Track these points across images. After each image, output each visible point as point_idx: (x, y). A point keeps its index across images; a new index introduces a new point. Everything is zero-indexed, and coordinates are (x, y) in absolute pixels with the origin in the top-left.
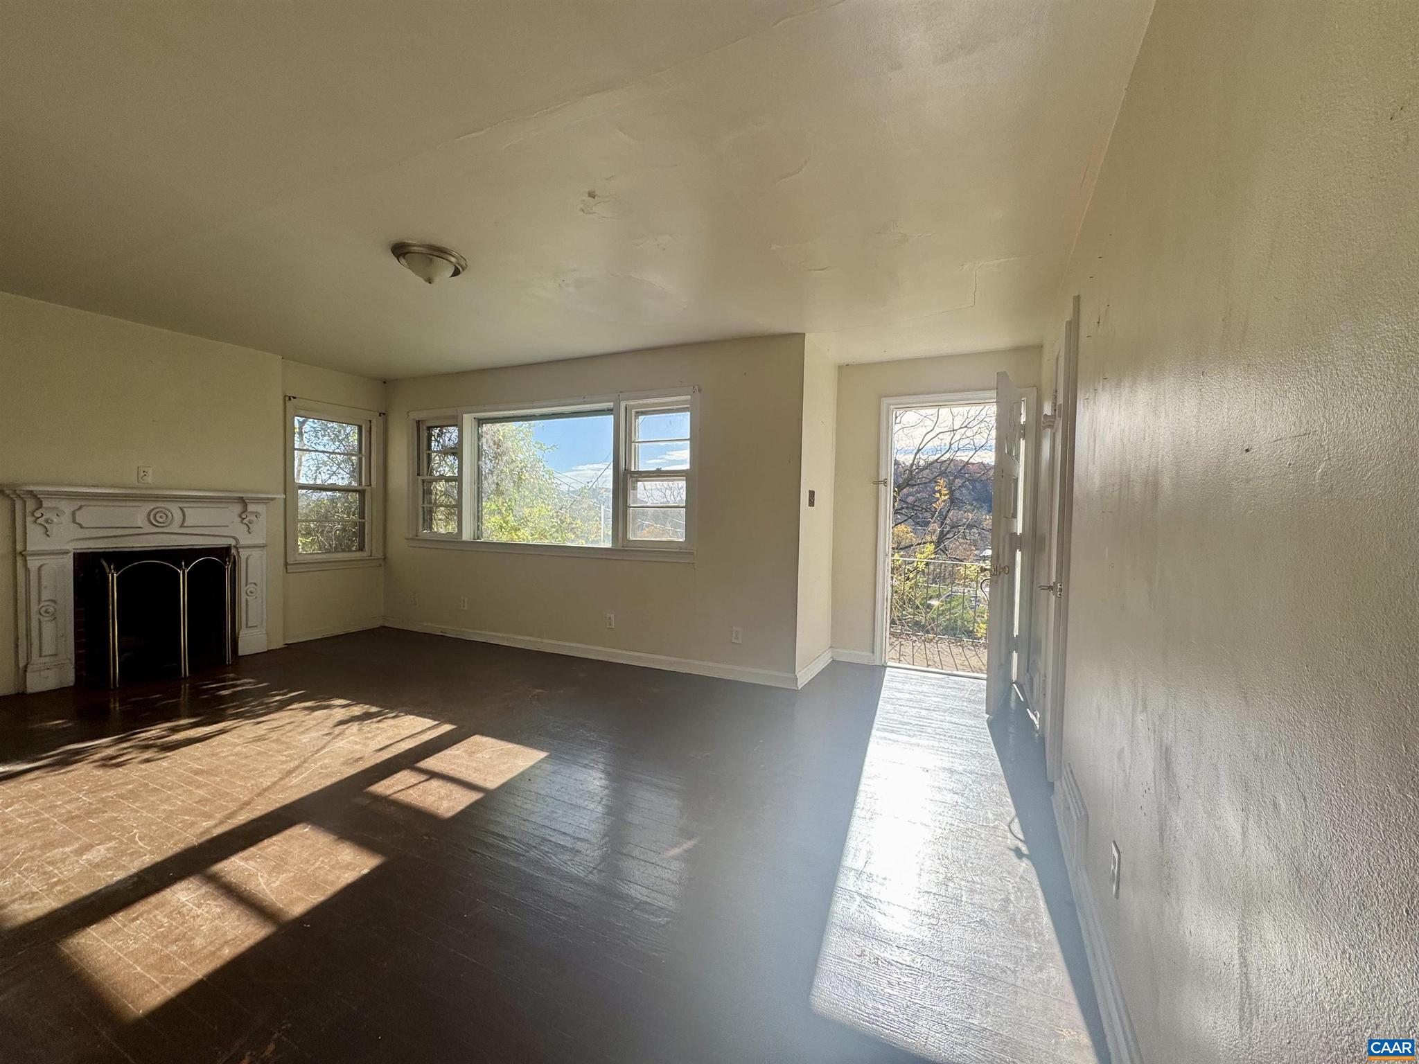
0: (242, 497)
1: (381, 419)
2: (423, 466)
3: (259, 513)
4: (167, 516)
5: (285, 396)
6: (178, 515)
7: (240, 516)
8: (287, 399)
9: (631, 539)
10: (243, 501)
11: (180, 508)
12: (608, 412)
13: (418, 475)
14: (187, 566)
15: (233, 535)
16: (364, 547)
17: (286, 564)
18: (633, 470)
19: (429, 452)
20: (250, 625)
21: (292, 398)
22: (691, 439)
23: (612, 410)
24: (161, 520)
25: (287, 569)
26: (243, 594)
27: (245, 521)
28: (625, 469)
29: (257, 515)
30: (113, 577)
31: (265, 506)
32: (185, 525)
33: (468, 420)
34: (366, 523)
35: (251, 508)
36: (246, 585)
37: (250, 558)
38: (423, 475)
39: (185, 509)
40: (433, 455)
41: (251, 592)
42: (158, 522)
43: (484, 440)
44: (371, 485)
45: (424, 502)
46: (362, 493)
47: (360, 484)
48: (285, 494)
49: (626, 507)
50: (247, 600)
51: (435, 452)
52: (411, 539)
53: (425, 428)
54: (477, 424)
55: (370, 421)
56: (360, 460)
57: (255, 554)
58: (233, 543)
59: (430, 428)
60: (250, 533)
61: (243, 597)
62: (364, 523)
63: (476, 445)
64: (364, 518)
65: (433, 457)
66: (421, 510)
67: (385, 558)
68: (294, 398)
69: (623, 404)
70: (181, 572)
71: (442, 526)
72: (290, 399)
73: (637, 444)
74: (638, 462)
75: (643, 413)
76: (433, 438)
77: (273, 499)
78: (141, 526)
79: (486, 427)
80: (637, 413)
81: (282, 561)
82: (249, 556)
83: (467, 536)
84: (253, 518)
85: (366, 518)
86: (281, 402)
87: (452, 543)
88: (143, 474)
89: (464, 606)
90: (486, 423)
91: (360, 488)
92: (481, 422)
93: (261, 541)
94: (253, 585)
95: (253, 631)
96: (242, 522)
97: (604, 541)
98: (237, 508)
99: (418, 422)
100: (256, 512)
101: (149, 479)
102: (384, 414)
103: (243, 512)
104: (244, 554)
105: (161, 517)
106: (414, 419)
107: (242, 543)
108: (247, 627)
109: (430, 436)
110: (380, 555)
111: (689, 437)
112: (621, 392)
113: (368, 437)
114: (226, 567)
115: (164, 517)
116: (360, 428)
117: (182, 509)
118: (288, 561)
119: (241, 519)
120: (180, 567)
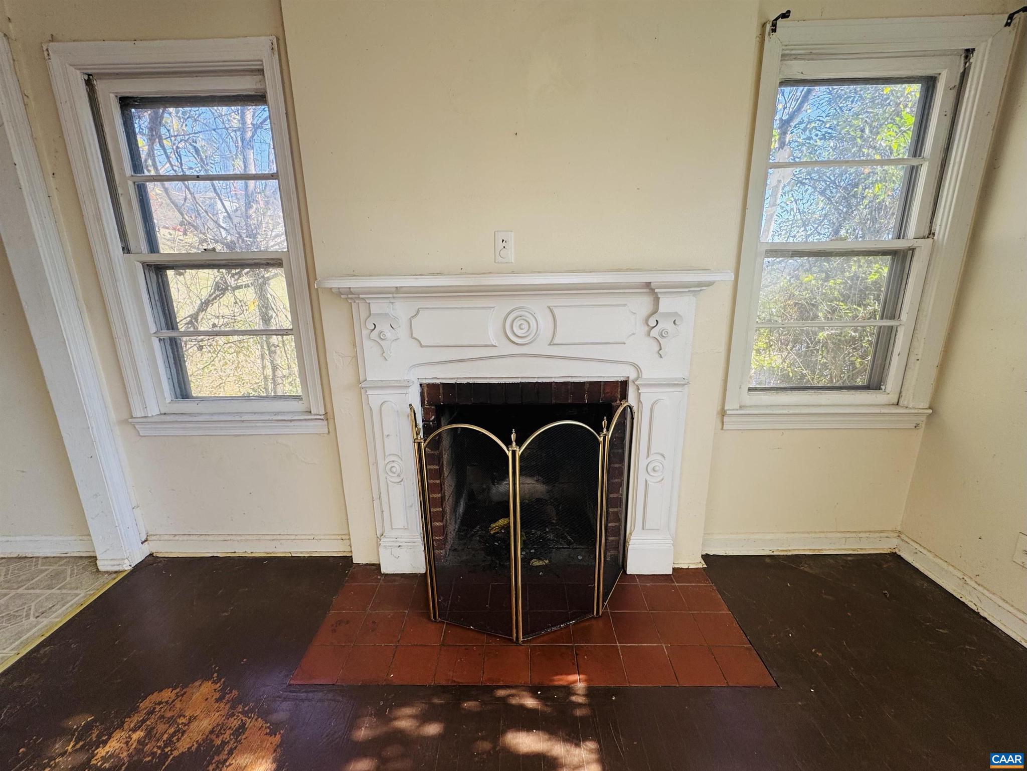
0: (650, 283)
3: (680, 316)
4: (529, 323)
5: (765, 23)
6: (544, 323)
7: (646, 322)
8: (769, 25)
10: (650, 291)
11: (549, 307)
14: (519, 443)
15: (631, 358)
16: (883, 382)
17: (723, 413)
20: (648, 527)
21: (780, 20)
24: (519, 333)
25: (723, 423)
26: (642, 472)
27: (655, 333)
29: (675, 319)
31: (693, 299)
32: (555, 341)
34: (901, 331)
35: (667, 305)
36: (648, 456)
37: (656, 407)
39: (555, 310)
41: (654, 470)
42: (517, 336)
44: (931, 234)
46: (903, 255)
47: (900, 234)
50: (647, 483)
55: (968, 53)
57: (668, 398)
58: (632, 375)
60: (661, 356)
61: (640, 477)
62: (893, 330)
67: (931, 413)
68: (786, 16)
70: (511, 454)
72: (775, 27)
77: (709, 284)
78: (495, 342)
81: (716, 407)
82: (655, 403)
84: (669, 325)
85: (904, 317)
88: (501, 245)
91: (901, 244)
93: (679, 374)
94: (659, 458)
95: (653, 535)
96: (649, 334)
98: (641, 304)
100: (676, 313)
101: (511, 255)
103: (652, 314)
104: (648, 397)
105: (520, 327)
107: (647, 374)
108: (643, 530)
110: (923, 403)
113: (949, 108)
114: (601, 439)
115: (525, 326)
116: (929, 83)
117: (551, 311)
118: (726, 408)
119: (647, 328)
120: (508, 443)
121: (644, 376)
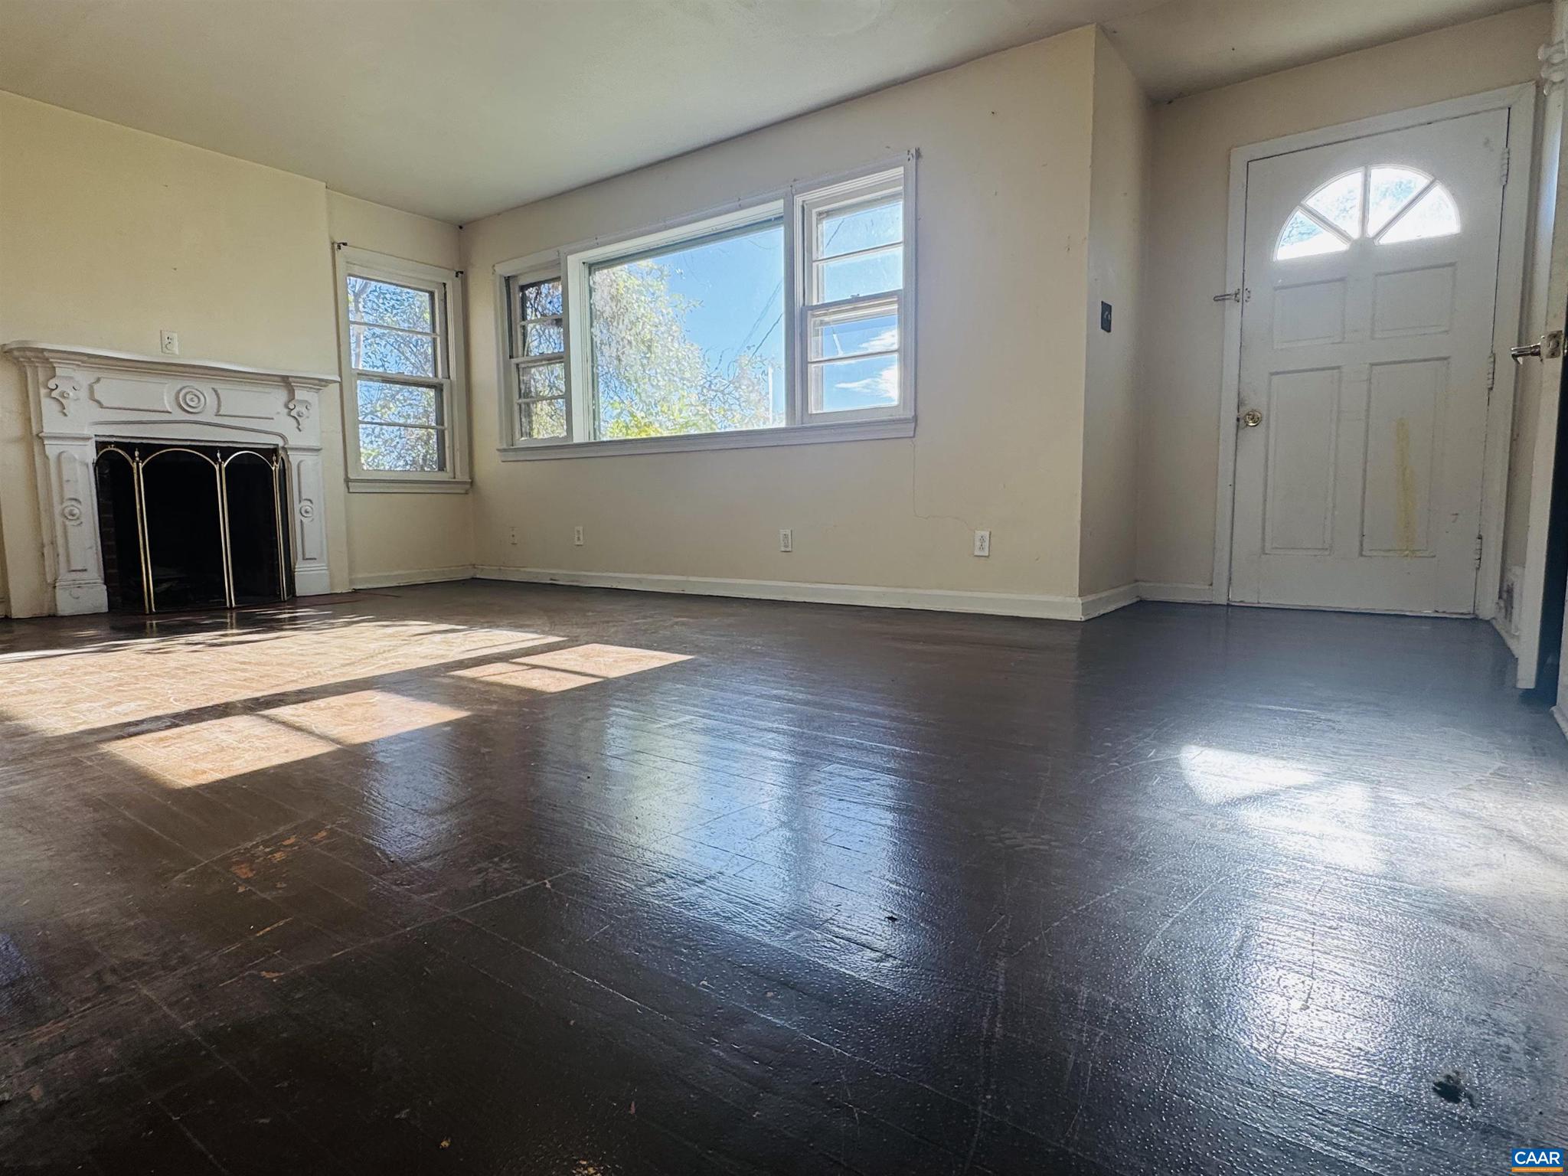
0: (288, 377)
1: (458, 281)
2: (517, 343)
3: (310, 404)
4: (198, 398)
5: (333, 244)
6: (211, 400)
7: (286, 406)
8: (336, 246)
9: (814, 412)
10: (287, 383)
11: (213, 389)
12: (776, 222)
13: (511, 357)
14: (224, 460)
15: (280, 431)
16: (445, 466)
17: (347, 480)
18: (815, 303)
19: (523, 323)
20: (307, 557)
21: (342, 245)
22: (905, 242)
23: (782, 217)
24: (192, 404)
25: (348, 488)
26: (298, 517)
27: (293, 413)
28: (804, 304)
29: (307, 405)
30: (138, 467)
31: (316, 395)
32: (221, 412)
33: (574, 264)
34: (446, 432)
35: (300, 394)
36: (300, 502)
37: (302, 464)
38: (517, 357)
39: (219, 391)
40: (530, 327)
41: (307, 512)
42: (190, 406)
43: (596, 296)
44: (449, 377)
45: (520, 397)
46: (438, 388)
47: (436, 375)
48: (341, 376)
49: (805, 363)
50: (301, 521)
51: (532, 321)
52: (505, 450)
53: (517, 289)
54: (587, 272)
55: (445, 284)
56: (434, 340)
57: (309, 460)
58: (281, 443)
59: (523, 288)
60: (300, 430)
61: (296, 518)
62: (443, 432)
63: (588, 305)
64: (443, 424)
65: (529, 329)
66: (516, 408)
67: (472, 483)
68: (345, 244)
69: (799, 200)
70: (217, 467)
71: (546, 426)
72: (339, 248)
73: (820, 264)
74: (823, 293)
75: (828, 214)
76: (528, 304)
77: (325, 382)
78: (170, 410)
79: (599, 276)
80: (820, 214)
81: (342, 474)
82: (301, 462)
83: (578, 438)
84: (304, 410)
85: (446, 424)
86: (329, 250)
87: (561, 450)
88: (167, 341)
89: (579, 539)
90: (599, 269)
91: (436, 381)
92: (592, 267)
93: (313, 443)
94: (309, 503)
95: (313, 564)
96: (289, 415)
97: (774, 420)
98: (282, 395)
99: (508, 280)
100: (307, 401)
101: (175, 350)
102: (462, 273)
103: (290, 401)
104: (294, 458)
105: (191, 400)
106: (501, 276)
107: (292, 443)
108: (304, 559)
109: (524, 300)
110: (467, 479)
111: (901, 239)
112: (795, 180)
113: (443, 308)
114: (273, 468)
115: (196, 399)
116: (432, 294)
117: (216, 391)
118: (349, 475)
119: (286, 410)
120: (216, 460)
121: (290, 443)
